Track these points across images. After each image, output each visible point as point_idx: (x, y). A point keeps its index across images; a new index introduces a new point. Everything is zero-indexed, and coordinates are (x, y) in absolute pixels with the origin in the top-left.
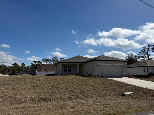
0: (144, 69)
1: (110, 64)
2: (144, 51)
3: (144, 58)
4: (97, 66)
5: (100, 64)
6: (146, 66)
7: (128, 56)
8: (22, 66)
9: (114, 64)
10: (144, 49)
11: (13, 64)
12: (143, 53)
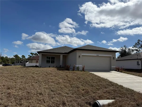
0: (138, 62)
1: (96, 55)
2: (138, 44)
3: (138, 52)
4: (79, 56)
5: (82, 54)
6: (140, 59)
7: (122, 48)
8: (23, 58)
9: (100, 55)
10: (138, 42)
11: (14, 56)
12: (137, 47)
